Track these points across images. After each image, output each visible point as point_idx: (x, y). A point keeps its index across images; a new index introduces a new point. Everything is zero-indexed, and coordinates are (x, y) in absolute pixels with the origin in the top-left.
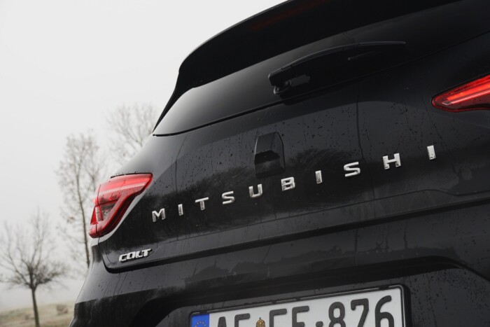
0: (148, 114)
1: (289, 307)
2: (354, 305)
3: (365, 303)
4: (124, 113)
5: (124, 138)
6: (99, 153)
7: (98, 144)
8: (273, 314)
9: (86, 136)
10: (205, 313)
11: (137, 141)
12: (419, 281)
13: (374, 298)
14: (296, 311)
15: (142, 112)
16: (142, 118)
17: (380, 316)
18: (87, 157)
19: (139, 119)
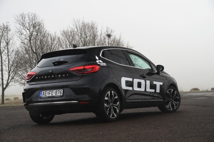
0: (33, 18)
1: (51, 91)
2: (58, 91)
3: (59, 91)
4: (23, 17)
5: (22, 27)
6: (10, 33)
7: (10, 29)
8: (50, 91)
9: (5, 25)
10: (42, 91)
11: (28, 29)
12: (65, 89)
13: (60, 90)
14: (52, 91)
15: (31, 17)
16: (31, 19)
17: (61, 92)
18: (5, 34)
19: (29, 20)
